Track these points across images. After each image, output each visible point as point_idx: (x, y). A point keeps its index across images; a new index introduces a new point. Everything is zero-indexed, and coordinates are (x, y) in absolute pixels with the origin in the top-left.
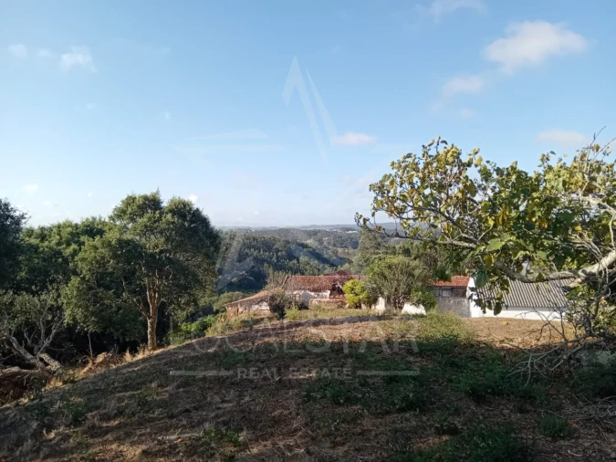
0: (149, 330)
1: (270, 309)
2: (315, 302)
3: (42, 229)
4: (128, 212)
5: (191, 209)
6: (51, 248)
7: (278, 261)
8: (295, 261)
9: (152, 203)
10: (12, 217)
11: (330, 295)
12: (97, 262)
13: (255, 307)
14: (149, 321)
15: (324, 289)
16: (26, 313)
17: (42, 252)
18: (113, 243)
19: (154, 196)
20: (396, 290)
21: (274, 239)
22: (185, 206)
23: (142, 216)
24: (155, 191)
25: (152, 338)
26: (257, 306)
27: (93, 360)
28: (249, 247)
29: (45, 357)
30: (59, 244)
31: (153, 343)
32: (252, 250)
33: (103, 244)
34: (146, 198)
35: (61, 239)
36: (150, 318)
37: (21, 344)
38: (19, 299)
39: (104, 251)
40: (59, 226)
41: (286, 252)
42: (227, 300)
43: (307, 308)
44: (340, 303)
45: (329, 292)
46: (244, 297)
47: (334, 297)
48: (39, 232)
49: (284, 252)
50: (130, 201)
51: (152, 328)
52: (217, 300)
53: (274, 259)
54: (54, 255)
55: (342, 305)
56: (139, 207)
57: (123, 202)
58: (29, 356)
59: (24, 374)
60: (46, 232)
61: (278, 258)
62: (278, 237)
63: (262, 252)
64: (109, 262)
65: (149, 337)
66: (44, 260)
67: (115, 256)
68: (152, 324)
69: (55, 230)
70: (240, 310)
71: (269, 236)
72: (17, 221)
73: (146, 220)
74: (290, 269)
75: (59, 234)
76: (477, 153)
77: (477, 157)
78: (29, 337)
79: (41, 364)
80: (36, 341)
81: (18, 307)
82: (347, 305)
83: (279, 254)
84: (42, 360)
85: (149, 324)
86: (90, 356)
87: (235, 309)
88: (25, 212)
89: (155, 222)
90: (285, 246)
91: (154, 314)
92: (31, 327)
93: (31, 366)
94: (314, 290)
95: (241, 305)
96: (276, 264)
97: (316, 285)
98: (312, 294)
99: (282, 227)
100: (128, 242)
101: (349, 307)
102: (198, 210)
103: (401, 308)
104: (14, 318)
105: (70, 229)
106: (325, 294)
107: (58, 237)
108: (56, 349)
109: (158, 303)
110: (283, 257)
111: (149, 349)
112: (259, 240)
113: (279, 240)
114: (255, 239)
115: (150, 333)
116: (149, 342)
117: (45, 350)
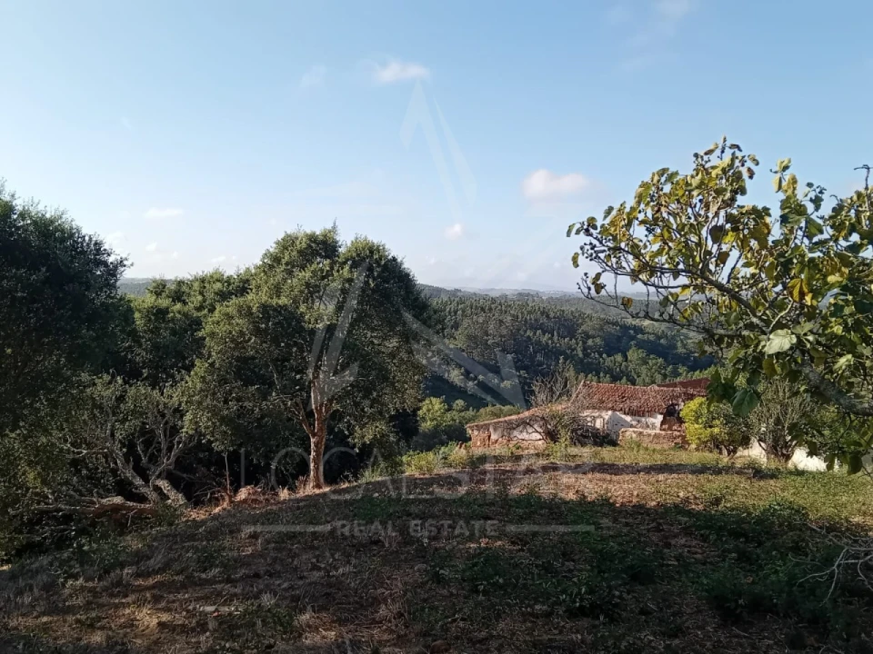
0: (313, 454)
2: (630, 433)
3: (180, 283)
4: (283, 261)
5: (382, 257)
6: (186, 315)
7: (586, 355)
8: (619, 358)
9: (322, 246)
10: (105, 264)
11: (662, 423)
12: (233, 341)
14: (313, 440)
15: (651, 413)
16: (142, 414)
17: (173, 319)
18: (254, 310)
19: (325, 236)
20: (778, 422)
21: (581, 315)
22: (371, 252)
23: (303, 268)
24: (329, 226)
25: (317, 469)
27: (230, 497)
28: (534, 327)
29: (164, 484)
30: (199, 309)
31: (317, 478)
32: (539, 332)
33: (239, 312)
34: (312, 238)
35: (204, 301)
36: (314, 435)
37: (127, 461)
38: (132, 392)
39: (241, 323)
40: (203, 280)
41: (604, 339)
43: (614, 443)
44: (679, 440)
45: (660, 418)
47: (670, 428)
48: (173, 287)
49: (598, 340)
50: (287, 243)
51: (317, 453)
53: (579, 352)
54: (190, 325)
55: (683, 444)
56: (300, 252)
57: (278, 243)
58: (138, 481)
59: (130, 509)
60: (184, 288)
61: (584, 350)
62: (588, 312)
63: (556, 338)
64: (250, 339)
65: (312, 465)
66: (174, 332)
67: (257, 332)
68: (316, 446)
69: (196, 285)
70: (494, 437)
72: (113, 271)
73: (308, 274)
74: (609, 371)
75: (201, 293)
76: (786, 168)
77: (787, 175)
78: (145, 452)
79: (153, 496)
80: (154, 459)
81: (130, 405)
82: (694, 446)
83: (590, 342)
84: (157, 489)
85: (312, 445)
86: (225, 489)
87: (484, 435)
88: (124, 256)
89: (323, 278)
90: (601, 329)
91: (321, 429)
92: (149, 437)
93: (142, 499)
94: (632, 413)
95: (495, 430)
96: (582, 360)
97: (635, 404)
98: (628, 418)
100: (279, 310)
101: (697, 449)
102: (394, 259)
103: (788, 457)
104: (123, 421)
105: (218, 286)
106: (651, 420)
107: (200, 298)
108: (185, 475)
109: (327, 412)
110: (595, 349)
111: (311, 485)
112: (552, 315)
113: (590, 317)
114: (545, 313)
115: (314, 459)
116: (312, 473)
117: (164, 474)
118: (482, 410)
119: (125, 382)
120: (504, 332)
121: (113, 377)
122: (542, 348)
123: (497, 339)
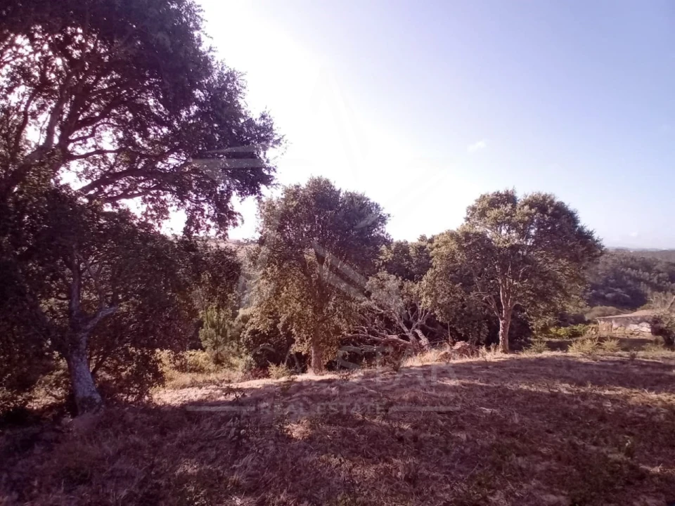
0: (501, 331)
1: (652, 332)
5: (552, 202)
7: (659, 282)
9: (509, 198)
13: (633, 327)
14: (501, 322)
16: (410, 295)
21: (655, 260)
22: (545, 199)
25: (504, 341)
26: (636, 326)
27: (451, 346)
28: (626, 266)
29: (419, 332)
31: (504, 346)
32: (629, 269)
36: (502, 319)
41: (668, 273)
42: (599, 313)
46: (618, 313)
49: (665, 274)
51: (504, 331)
52: (590, 312)
53: (655, 280)
57: (477, 200)
58: (405, 329)
59: (400, 343)
61: (659, 278)
62: (659, 259)
63: (640, 272)
65: (501, 338)
68: (504, 325)
70: (615, 326)
71: (650, 257)
79: (412, 338)
81: (405, 291)
83: (661, 275)
84: (415, 334)
85: (501, 326)
86: (449, 341)
87: (607, 324)
90: (667, 268)
91: (507, 316)
93: (406, 338)
95: (615, 322)
96: (656, 285)
99: (664, 249)
102: (562, 203)
108: (430, 328)
109: (511, 305)
110: (663, 279)
111: (500, 350)
112: (638, 260)
113: (660, 262)
114: (632, 259)
115: (502, 334)
116: (500, 343)
117: (419, 327)
118: (594, 308)
119: (403, 280)
120: (608, 268)
121: (397, 277)
122: (631, 278)
123: (604, 272)
